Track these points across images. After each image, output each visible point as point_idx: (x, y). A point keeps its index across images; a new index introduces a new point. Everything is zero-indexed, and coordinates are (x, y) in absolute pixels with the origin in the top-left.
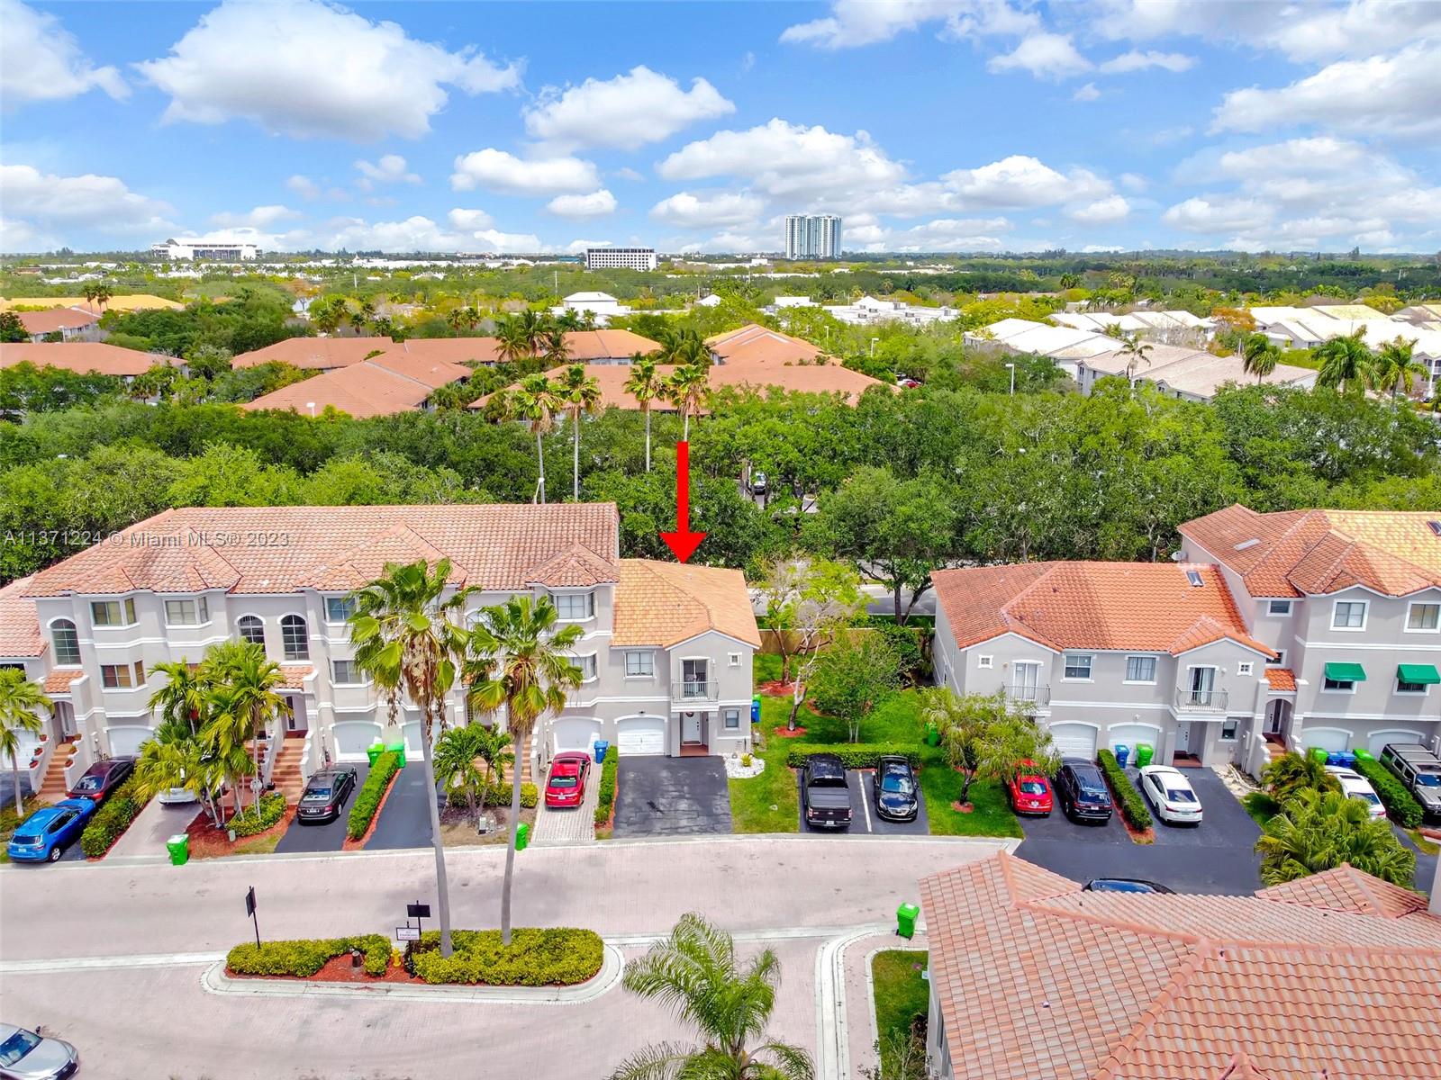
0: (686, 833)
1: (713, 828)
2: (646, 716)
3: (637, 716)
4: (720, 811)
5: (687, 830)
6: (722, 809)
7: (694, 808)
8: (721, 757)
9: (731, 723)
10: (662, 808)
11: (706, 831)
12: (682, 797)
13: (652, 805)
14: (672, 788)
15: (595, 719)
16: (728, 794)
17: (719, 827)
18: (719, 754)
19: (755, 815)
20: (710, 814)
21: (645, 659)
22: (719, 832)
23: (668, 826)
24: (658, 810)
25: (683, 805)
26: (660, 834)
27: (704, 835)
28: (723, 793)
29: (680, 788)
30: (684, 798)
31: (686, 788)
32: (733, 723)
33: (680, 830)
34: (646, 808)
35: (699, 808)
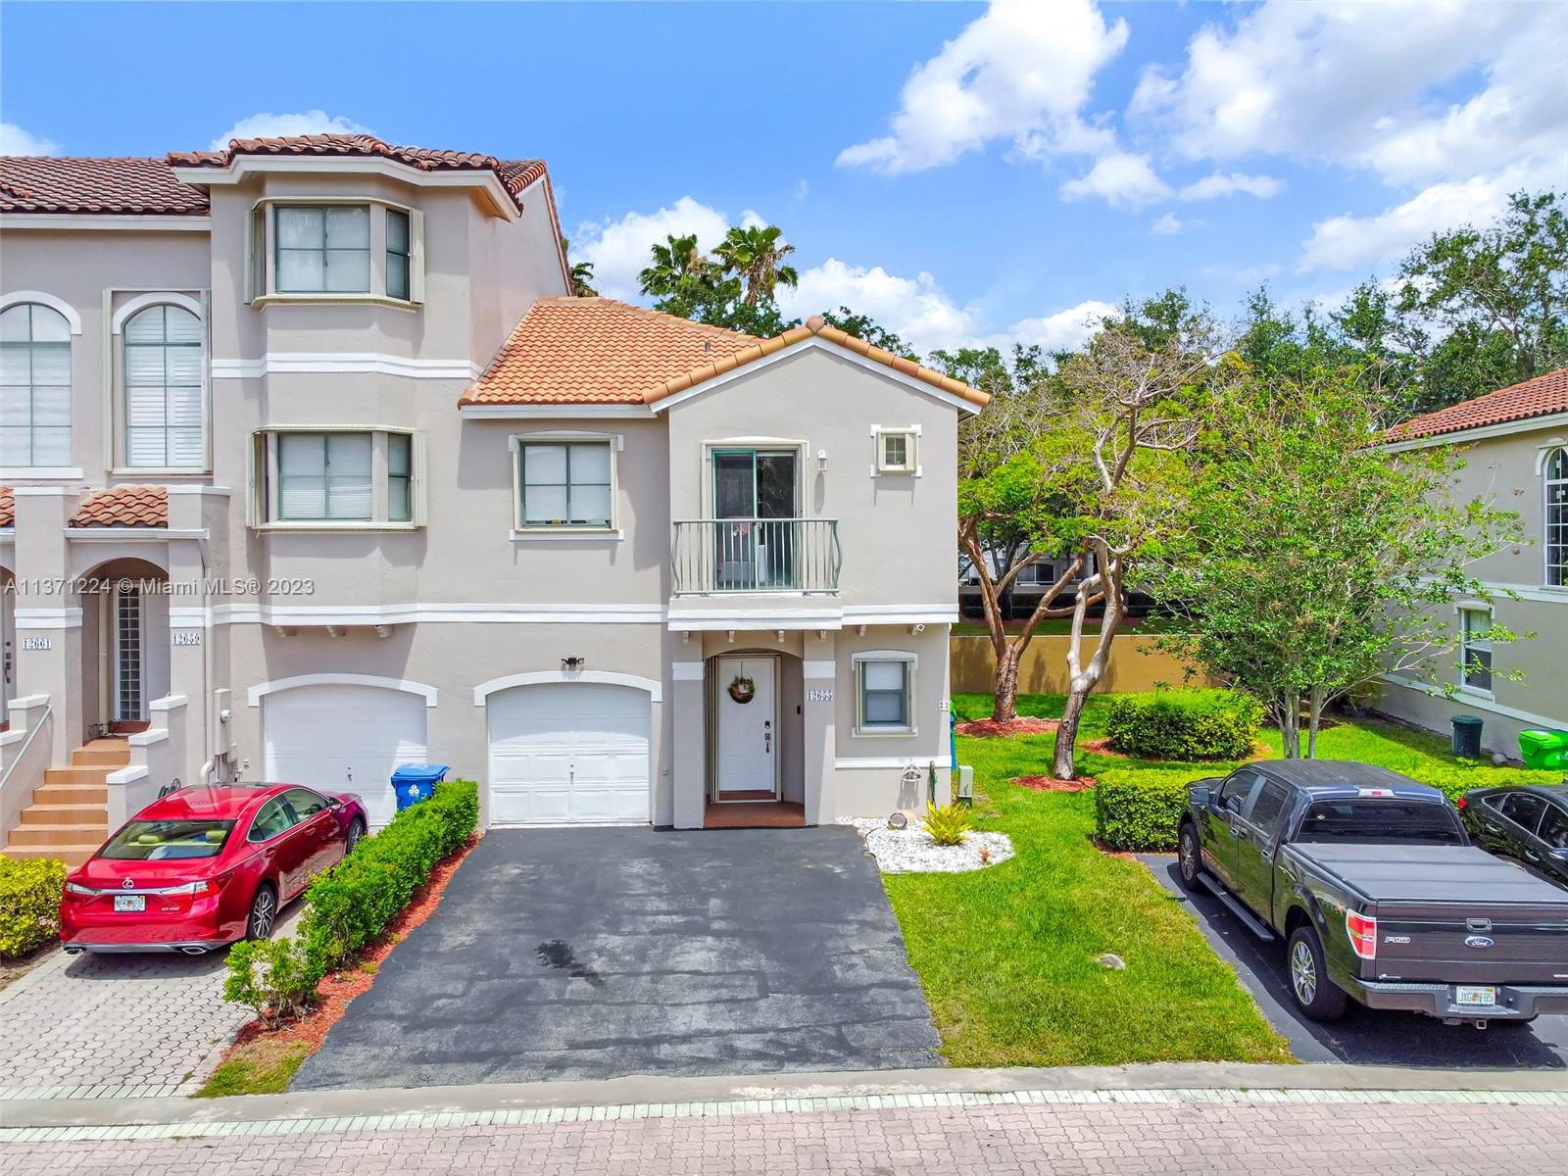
0: (700, 1064)
1: (840, 1042)
2: (585, 676)
3: (558, 676)
4: (863, 975)
5: (708, 1049)
6: (872, 966)
7: (745, 964)
8: (852, 829)
9: (878, 709)
10: (597, 965)
11: (801, 1055)
12: (695, 929)
13: (559, 957)
14: (653, 904)
15: (405, 685)
16: (891, 918)
17: (870, 1035)
18: (841, 821)
19: (1038, 986)
20: (819, 986)
21: (586, 465)
22: (874, 1059)
23: (611, 1030)
24: (581, 972)
25: (698, 955)
26: (558, 1066)
27: (793, 1072)
28: (870, 914)
29: (692, 902)
30: (705, 931)
31: (714, 904)
32: (887, 708)
33: (664, 1051)
34: (527, 966)
35: (765, 964)
